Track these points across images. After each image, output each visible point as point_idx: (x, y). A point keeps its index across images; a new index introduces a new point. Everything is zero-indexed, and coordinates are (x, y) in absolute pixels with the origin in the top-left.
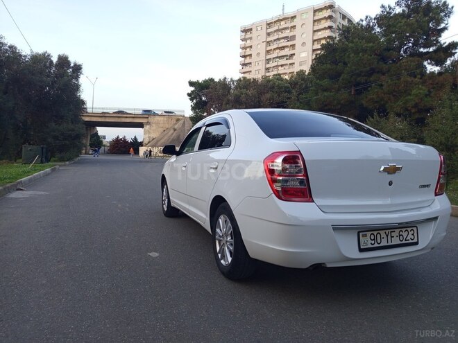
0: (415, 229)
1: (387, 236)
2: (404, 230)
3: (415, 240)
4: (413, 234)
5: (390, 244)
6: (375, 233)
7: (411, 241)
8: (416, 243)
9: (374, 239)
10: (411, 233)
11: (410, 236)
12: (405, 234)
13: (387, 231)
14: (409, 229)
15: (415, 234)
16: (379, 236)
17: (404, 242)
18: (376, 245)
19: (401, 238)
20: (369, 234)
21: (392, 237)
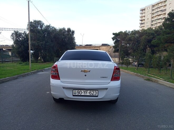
0: (97, 91)
1: (84, 92)
2: (92, 91)
3: (97, 95)
4: (96, 93)
5: (85, 95)
6: (79, 91)
7: (94, 95)
8: (97, 96)
9: (79, 93)
10: (95, 92)
11: (95, 93)
12: (92, 93)
13: (84, 91)
14: (94, 91)
15: (97, 93)
16: (81, 92)
17: (91, 95)
18: (79, 95)
19: (90, 94)
20: (77, 91)
21: (86, 93)
